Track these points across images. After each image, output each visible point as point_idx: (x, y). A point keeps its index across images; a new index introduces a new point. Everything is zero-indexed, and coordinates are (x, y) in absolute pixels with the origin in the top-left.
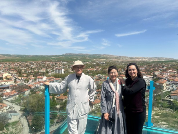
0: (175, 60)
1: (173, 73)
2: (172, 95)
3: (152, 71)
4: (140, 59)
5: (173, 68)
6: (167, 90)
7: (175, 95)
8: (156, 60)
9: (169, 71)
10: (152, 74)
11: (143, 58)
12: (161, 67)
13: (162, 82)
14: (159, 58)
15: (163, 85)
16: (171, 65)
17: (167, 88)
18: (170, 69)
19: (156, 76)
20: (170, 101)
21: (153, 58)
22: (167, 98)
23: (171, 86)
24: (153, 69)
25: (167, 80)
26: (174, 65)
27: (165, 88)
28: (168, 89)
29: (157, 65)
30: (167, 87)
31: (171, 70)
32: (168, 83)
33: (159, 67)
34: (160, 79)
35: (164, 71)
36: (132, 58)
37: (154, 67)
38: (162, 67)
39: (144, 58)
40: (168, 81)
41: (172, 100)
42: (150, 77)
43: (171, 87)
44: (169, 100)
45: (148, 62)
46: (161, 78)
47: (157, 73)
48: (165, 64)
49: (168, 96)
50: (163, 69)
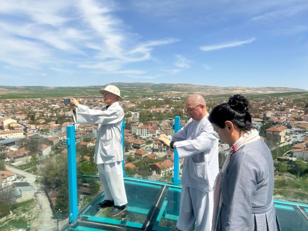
0: (301, 91)
1: (297, 114)
2: (295, 150)
3: (262, 111)
4: (242, 91)
5: (298, 106)
6: (287, 143)
7: (299, 150)
8: (269, 92)
9: (290, 110)
10: (262, 116)
11: (245, 89)
12: (277, 103)
13: (279, 129)
14: (273, 89)
15: (280, 134)
16: (294, 101)
17: (286, 140)
18: (291, 107)
19: (268, 118)
20: (291, 161)
21: (262, 88)
22: (285, 155)
23: (294, 135)
24: (263, 107)
25: (286, 126)
26: (299, 100)
27: (283, 140)
28: (288, 141)
29: (270, 101)
30: (287, 137)
31: (293, 109)
32: (288, 131)
33: (273, 103)
34: (274, 124)
35: (282, 110)
36: (226, 89)
37: (264, 104)
38: (279, 104)
39: (248, 89)
40: (289, 127)
41: (294, 159)
42: (258, 121)
43: (294, 137)
44: (290, 159)
45: (255, 95)
46: (277, 123)
47: (269, 114)
48: (284, 99)
49: (287, 153)
50: (280, 107)
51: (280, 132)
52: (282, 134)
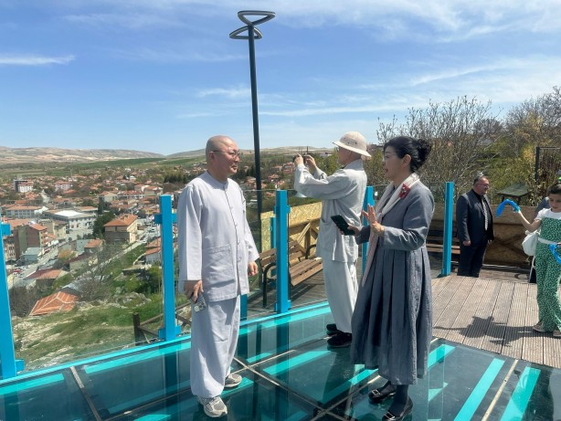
0: (157, 157)
1: (153, 193)
2: (148, 252)
3: (97, 192)
4: (54, 157)
5: (154, 180)
6: (140, 243)
7: (154, 250)
8: (107, 159)
9: (143, 188)
10: (96, 200)
11: (63, 153)
12: (121, 177)
13: (125, 221)
14: (113, 152)
15: (128, 229)
16: (147, 172)
17: (137, 237)
18: (144, 183)
19: (107, 205)
20: (144, 270)
21: (95, 151)
22: (136, 264)
23: (149, 228)
24: (99, 184)
25: (138, 214)
26: (155, 172)
27: (132, 238)
28: (142, 239)
29: (110, 173)
30: (140, 232)
31: (147, 186)
32: (141, 222)
33: (115, 178)
34: (118, 214)
35: (130, 188)
37: (100, 180)
38: (124, 178)
39: (69, 152)
40: (142, 215)
41: (147, 267)
42: (91, 212)
43: (150, 231)
44: (142, 267)
45: (83, 164)
46: (122, 211)
47: (109, 197)
48: (133, 170)
49: (139, 260)
50: (126, 184)
51: (127, 226)
52: (131, 229)
